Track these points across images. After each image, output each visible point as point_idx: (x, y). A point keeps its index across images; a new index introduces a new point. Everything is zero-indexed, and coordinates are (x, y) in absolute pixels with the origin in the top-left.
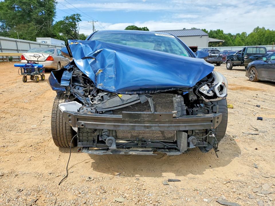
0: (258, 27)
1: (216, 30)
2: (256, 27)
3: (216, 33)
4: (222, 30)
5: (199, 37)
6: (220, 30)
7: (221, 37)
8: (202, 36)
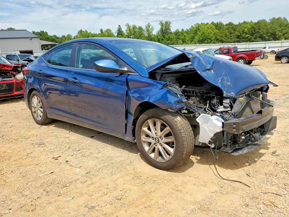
0: (81, 30)
1: (39, 31)
2: (80, 30)
3: (40, 35)
4: (46, 32)
5: (28, 39)
6: (44, 32)
7: (47, 39)
8: (32, 38)
